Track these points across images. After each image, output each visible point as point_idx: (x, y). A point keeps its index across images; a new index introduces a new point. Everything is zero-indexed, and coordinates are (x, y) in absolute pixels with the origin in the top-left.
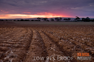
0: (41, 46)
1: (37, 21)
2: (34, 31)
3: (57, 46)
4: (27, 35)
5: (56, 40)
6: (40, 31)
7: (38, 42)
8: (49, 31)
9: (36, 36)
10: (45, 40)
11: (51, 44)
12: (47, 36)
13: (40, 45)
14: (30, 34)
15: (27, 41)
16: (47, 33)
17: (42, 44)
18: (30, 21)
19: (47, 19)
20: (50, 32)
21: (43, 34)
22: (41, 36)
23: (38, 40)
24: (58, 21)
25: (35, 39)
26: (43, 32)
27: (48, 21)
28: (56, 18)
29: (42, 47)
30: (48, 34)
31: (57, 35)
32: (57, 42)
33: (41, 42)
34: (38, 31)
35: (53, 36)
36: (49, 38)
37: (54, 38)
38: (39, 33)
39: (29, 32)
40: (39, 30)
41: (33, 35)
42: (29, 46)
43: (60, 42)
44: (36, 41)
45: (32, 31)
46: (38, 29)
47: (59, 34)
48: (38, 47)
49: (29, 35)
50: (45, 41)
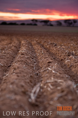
0: (31, 65)
1: (31, 24)
2: (23, 42)
3: (62, 67)
4: (9, 48)
5: (60, 56)
6: (34, 41)
7: (28, 58)
8: (50, 42)
9: (25, 50)
10: (41, 56)
11: (49, 62)
12: (46, 50)
13: (30, 63)
14: (15, 47)
15: (8, 58)
16: (46, 45)
17: (35, 62)
18: (17, 24)
19: (50, 22)
20: (51, 44)
21: (38, 46)
22: (35, 49)
23: (27, 55)
24: (69, 26)
25: (22, 54)
26: (39, 43)
27: (52, 25)
28: (66, 21)
29: (33, 67)
30: (48, 46)
31: (64, 48)
32: (62, 60)
33: (33, 59)
34: (31, 42)
35: (56, 50)
36: (49, 54)
37: (57, 54)
38: (32, 46)
39: (15, 43)
40: (32, 40)
41: (20, 48)
42: (10, 66)
43: (67, 59)
44: (22, 57)
45: (20, 43)
46: (30, 39)
47: (69, 47)
48: (24, 66)
49: (13, 47)
50: (40, 58)
